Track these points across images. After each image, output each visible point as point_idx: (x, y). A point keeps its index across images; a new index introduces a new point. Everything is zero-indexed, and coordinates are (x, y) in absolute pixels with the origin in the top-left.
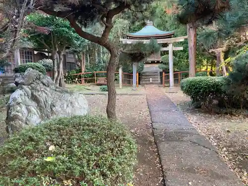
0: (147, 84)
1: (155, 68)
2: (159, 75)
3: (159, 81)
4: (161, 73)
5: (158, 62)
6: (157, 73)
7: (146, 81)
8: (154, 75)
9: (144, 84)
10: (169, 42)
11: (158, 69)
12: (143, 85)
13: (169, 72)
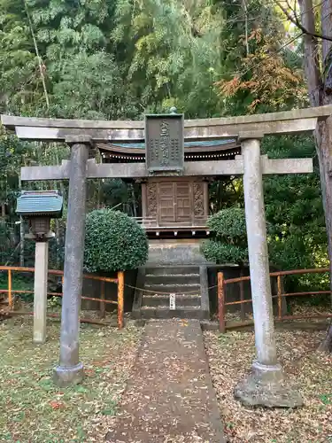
0: (156, 315)
1: (190, 253)
2: (204, 279)
3: (205, 306)
4: (211, 273)
5: (200, 235)
6: (196, 270)
7: (157, 302)
8: (187, 280)
9: (148, 315)
10: (243, 134)
11: (201, 257)
12: (142, 318)
13: (246, 271)
